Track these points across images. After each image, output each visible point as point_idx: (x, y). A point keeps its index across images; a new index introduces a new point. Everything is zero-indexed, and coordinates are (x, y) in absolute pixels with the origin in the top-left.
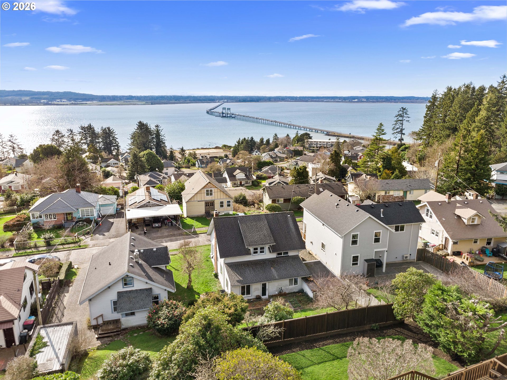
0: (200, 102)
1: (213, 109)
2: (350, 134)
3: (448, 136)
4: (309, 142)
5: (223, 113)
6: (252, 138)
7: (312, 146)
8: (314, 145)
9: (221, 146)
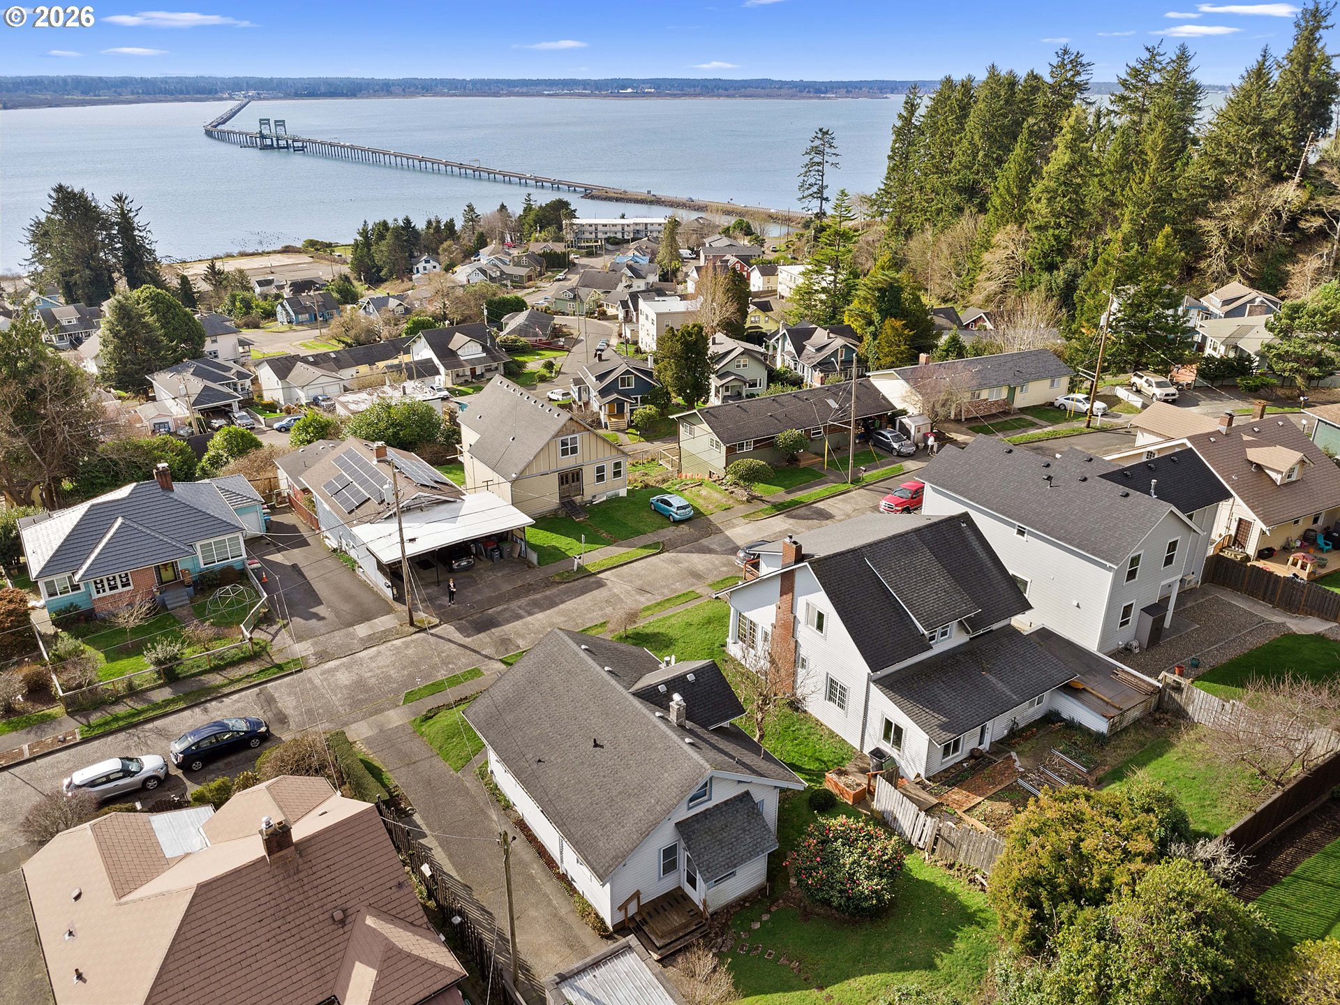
0: (169, 97)
1: (224, 122)
2: (649, 192)
3: (959, 210)
4: (575, 227)
5: (263, 137)
6: (408, 221)
7: (583, 236)
8: (587, 235)
9: (299, 245)
